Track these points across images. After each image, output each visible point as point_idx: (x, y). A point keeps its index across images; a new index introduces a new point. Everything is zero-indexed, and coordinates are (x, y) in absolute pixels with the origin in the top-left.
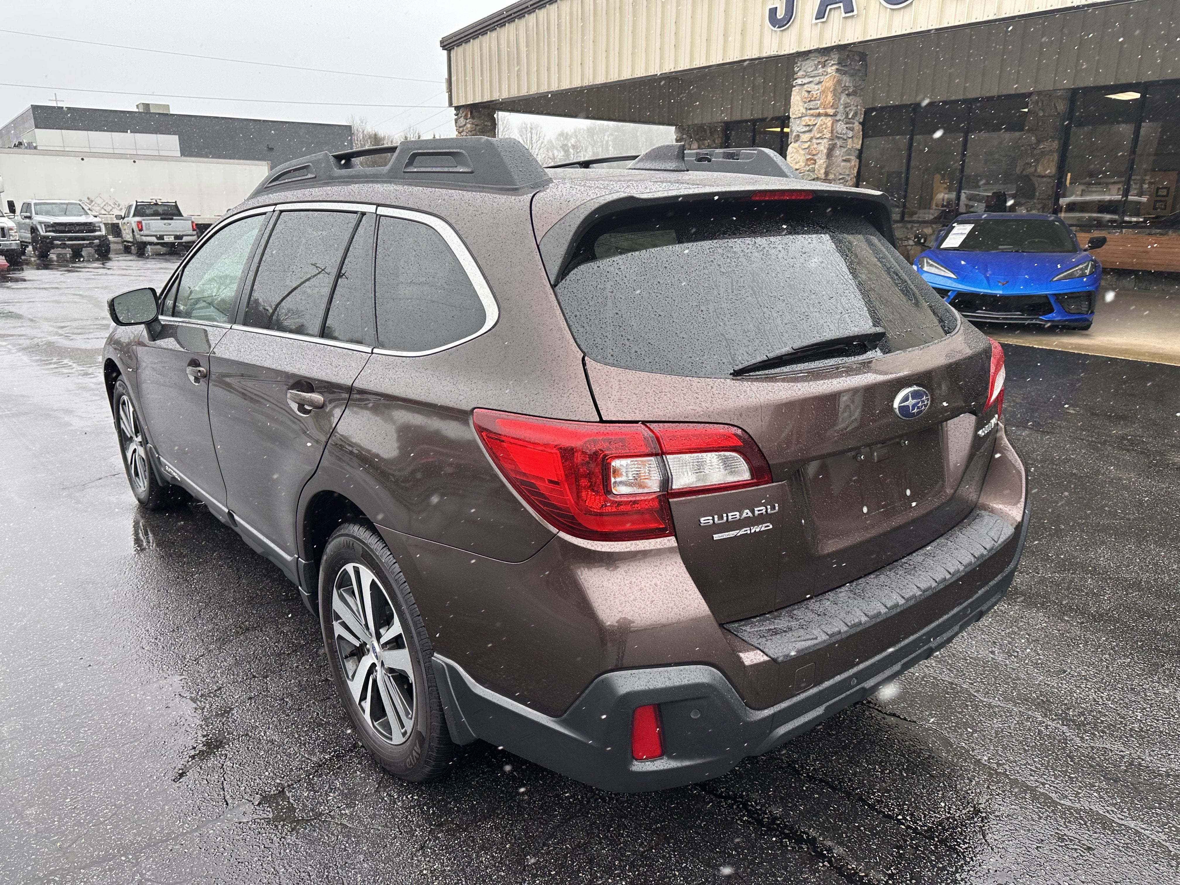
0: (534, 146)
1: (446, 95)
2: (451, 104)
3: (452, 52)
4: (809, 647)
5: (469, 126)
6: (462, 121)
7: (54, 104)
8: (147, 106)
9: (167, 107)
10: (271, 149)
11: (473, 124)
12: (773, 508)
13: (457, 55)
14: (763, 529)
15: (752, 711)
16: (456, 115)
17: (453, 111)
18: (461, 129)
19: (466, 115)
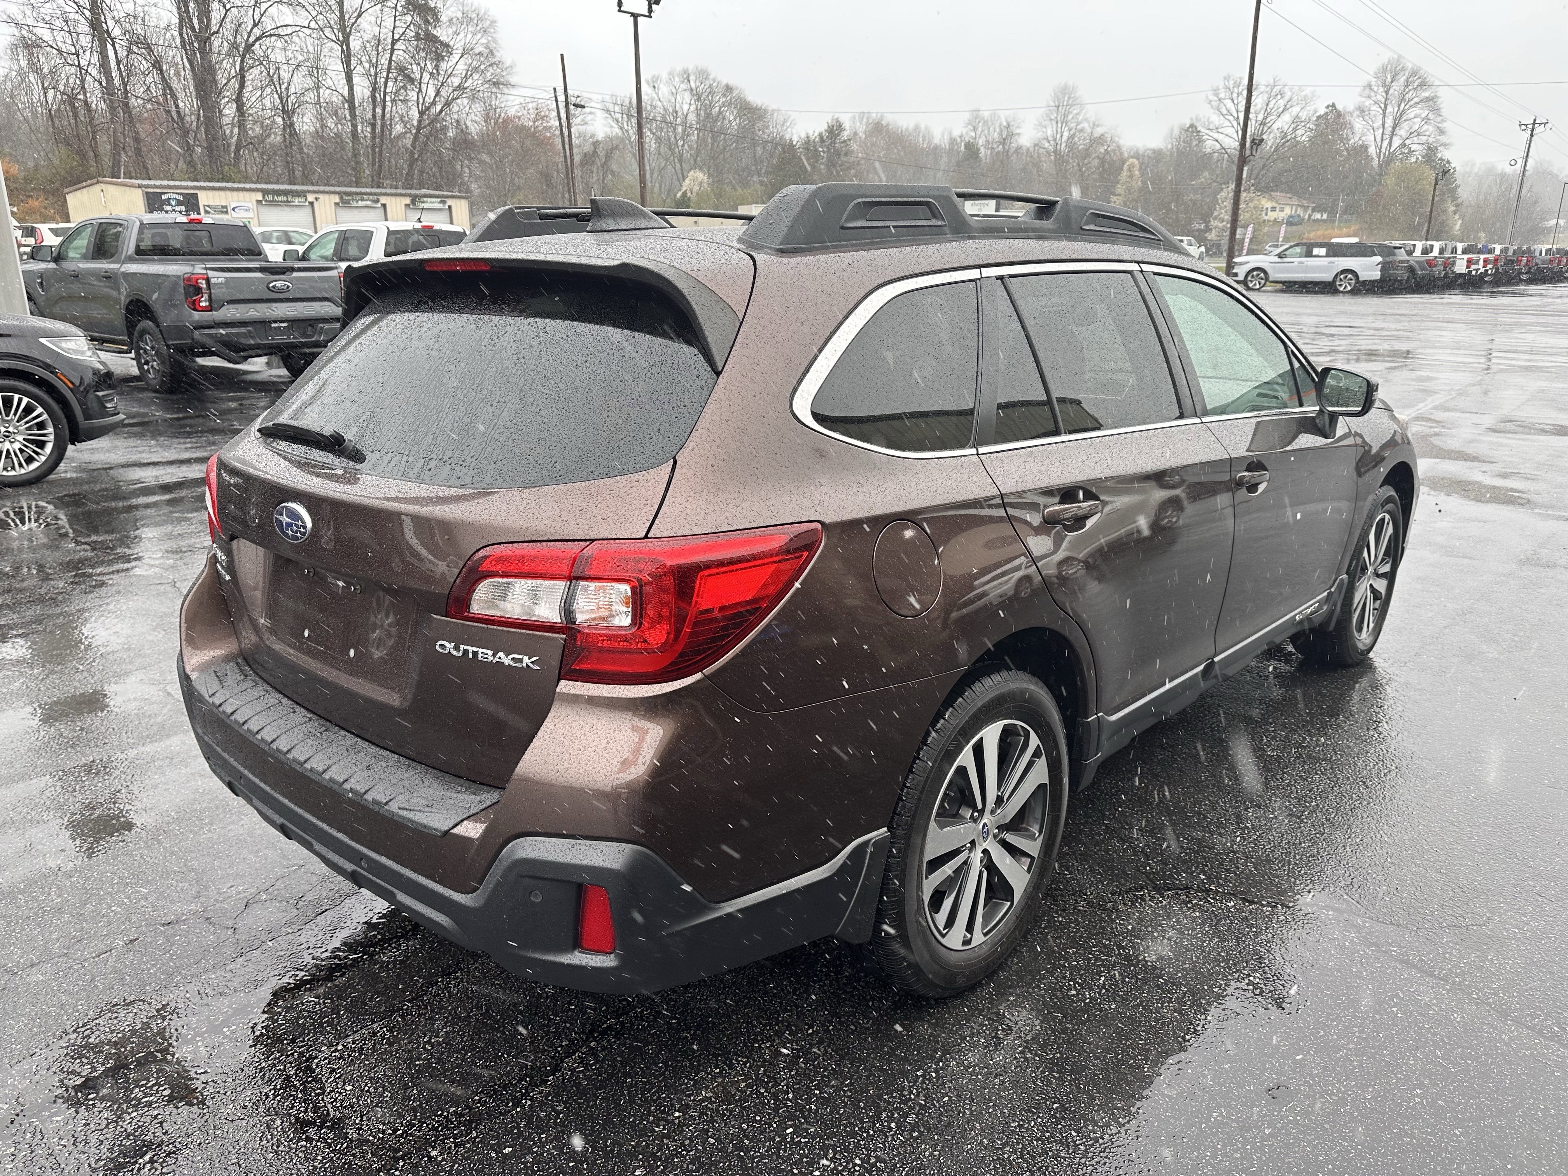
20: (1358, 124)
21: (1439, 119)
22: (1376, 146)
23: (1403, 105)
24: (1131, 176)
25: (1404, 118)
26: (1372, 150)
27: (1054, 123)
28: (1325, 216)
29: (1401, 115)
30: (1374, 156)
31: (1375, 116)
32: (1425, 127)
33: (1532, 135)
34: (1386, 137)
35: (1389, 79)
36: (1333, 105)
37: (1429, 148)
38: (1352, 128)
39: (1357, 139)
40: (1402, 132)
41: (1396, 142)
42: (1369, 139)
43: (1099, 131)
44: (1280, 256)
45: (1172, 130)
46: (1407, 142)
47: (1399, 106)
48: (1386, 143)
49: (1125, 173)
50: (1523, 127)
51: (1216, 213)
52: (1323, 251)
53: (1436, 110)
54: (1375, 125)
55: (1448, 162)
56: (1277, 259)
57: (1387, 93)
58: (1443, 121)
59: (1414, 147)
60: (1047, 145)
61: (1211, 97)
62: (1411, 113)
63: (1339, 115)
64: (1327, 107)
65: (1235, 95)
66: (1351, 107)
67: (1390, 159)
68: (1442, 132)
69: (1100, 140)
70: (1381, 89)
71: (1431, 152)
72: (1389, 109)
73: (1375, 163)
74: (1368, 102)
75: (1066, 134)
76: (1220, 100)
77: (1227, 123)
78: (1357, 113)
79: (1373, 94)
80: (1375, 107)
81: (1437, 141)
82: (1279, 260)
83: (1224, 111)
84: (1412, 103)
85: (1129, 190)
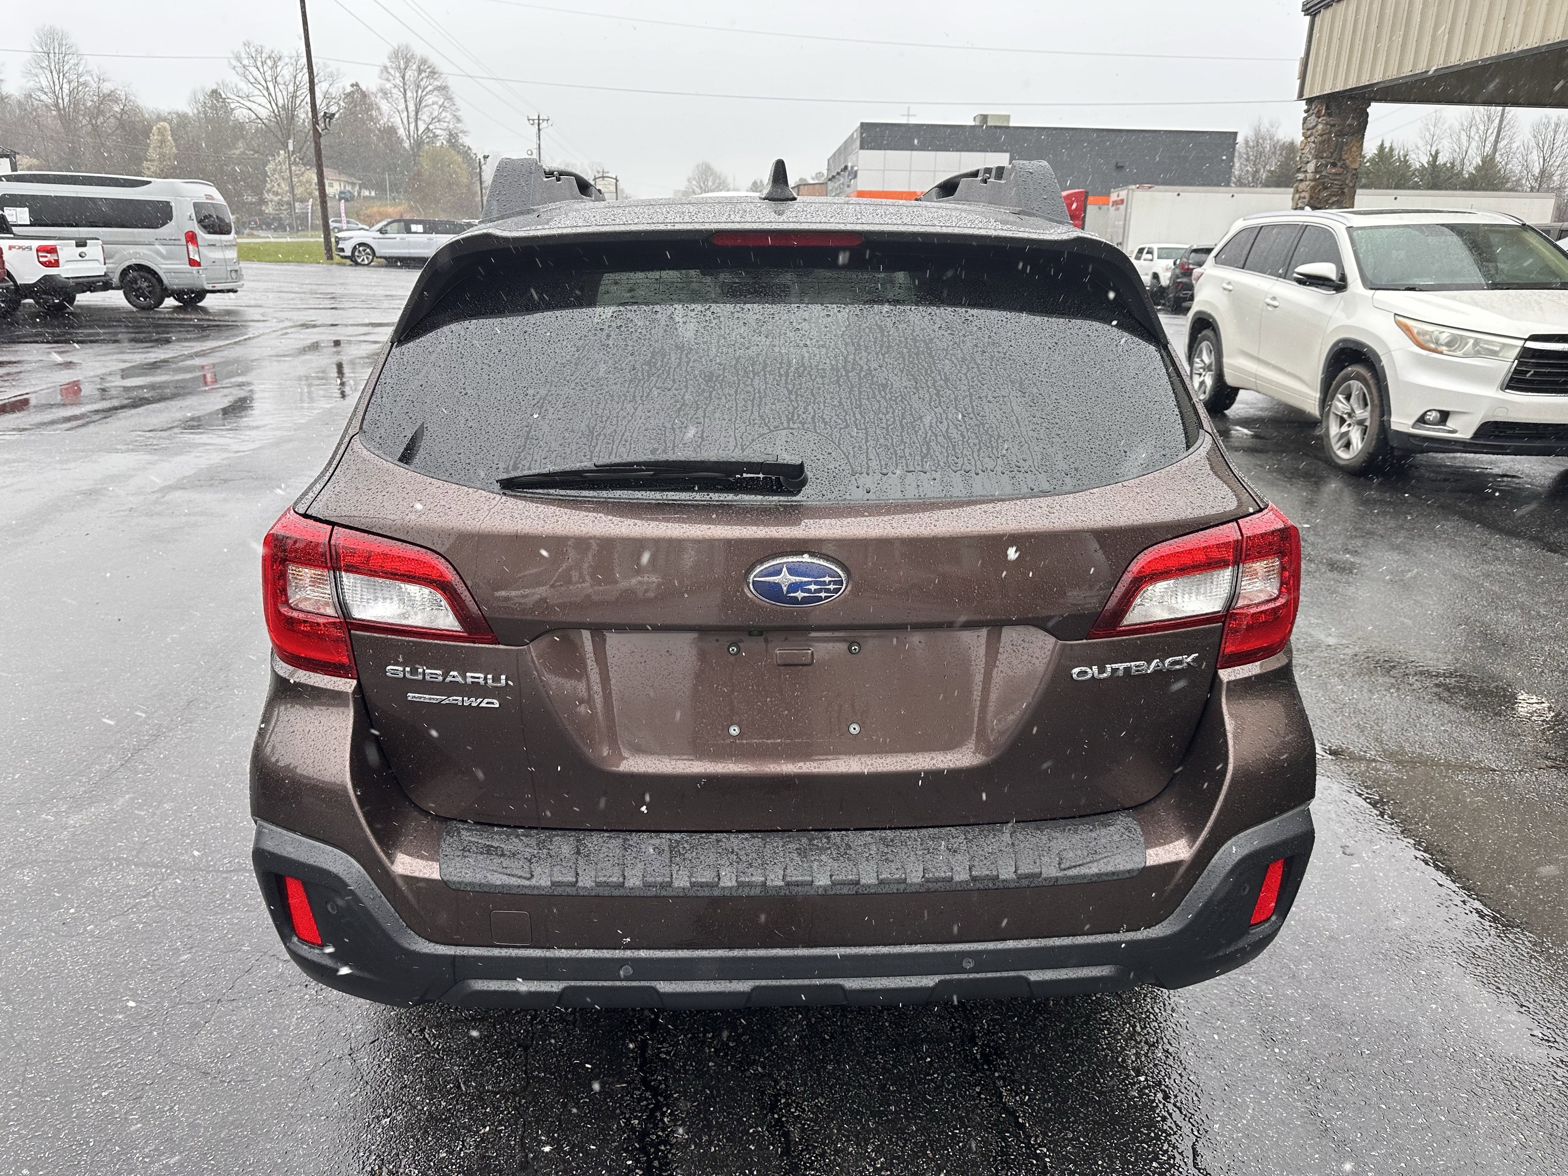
0: (1556, 153)
1: (1298, 83)
2: (1300, 96)
3: (1318, 19)
4: (510, 887)
5: (1320, 127)
6: (1313, 120)
7: (903, 121)
8: (985, 118)
9: (1007, 117)
10: (1119, 168)
11: (1327, 124)
12: (496, 679)
13: (1322, 21)
14: (483, 705)
15: (417, 937)
16: (1306, 111)
17: (1303, 105)
18: (1309, 133)
19: (1319, 111)
20: (384, 106)
21: (454, 108)
22: (405, 129)
23: (420, 92)
24: (163, 142)
25: (423, 104)
26: (401, 132)
27: (47, 72)
28: (373, 194)
29: (420, 101)
30: (405, 138)
31: (397, 99)
32: (444, 114)
33: (539, 130)
34: (411, 120)
35: (402, 66)
36: (357, 85)
37: (451, 134)
38: (379, 109)
39: (386, 120)
40: (425, 116)
41: (422, 127)
42: (396, 120)
43: (106, 88)
44: (381, 231)
45: (195, 93)
46: (431, 127)
47: (417, 92)
48: (412, 126)
49: (155, 138)
50: (531, 122)
51: (268, 186)
52: (420, 228)
53: (449, 99)
54: (400, 108)
55: (469, 148)
56: (378, 235)
57: (403, 78)
58: (458, 110)
59: (438, 132)
60: (43, 97)
61: (234, 62)
62: (430, 99)
63: (364, 95)
64: (352, 86)
65: (259, 64)
66: (374, 89)
67: (419, 144)
68: (459, 120)
69: (111, 97)
70: (398, 75)
71: (453, 138)
72: (409, 94)
73: (407, 145)
74: (388, 85)
75: (66, 86)
76: (244, 66)
77: (257, 92)
78: (380, 94)
79: (391, 78)
80: (394, 91)
81: (456, 128)
82: (381, 236)
83: (253, 80)
84: (427, 90)
85: (162, 156)
